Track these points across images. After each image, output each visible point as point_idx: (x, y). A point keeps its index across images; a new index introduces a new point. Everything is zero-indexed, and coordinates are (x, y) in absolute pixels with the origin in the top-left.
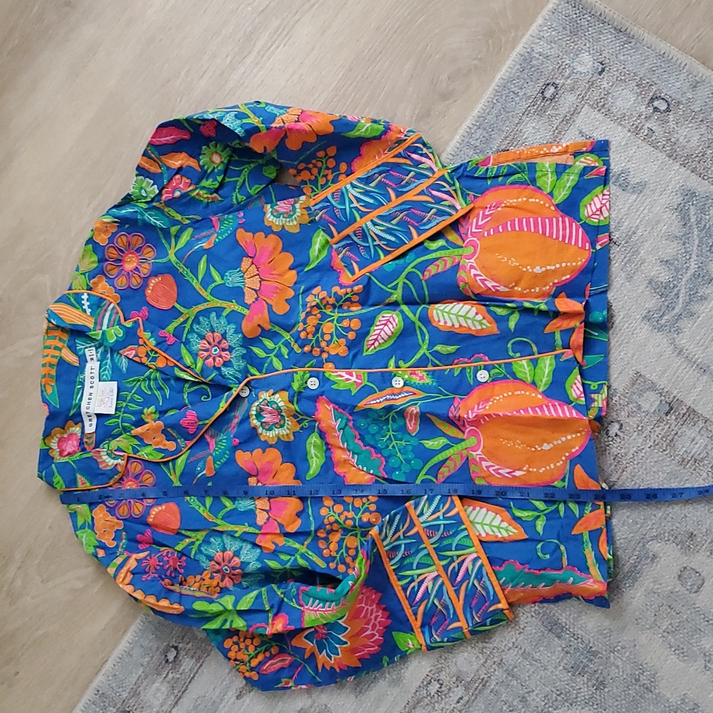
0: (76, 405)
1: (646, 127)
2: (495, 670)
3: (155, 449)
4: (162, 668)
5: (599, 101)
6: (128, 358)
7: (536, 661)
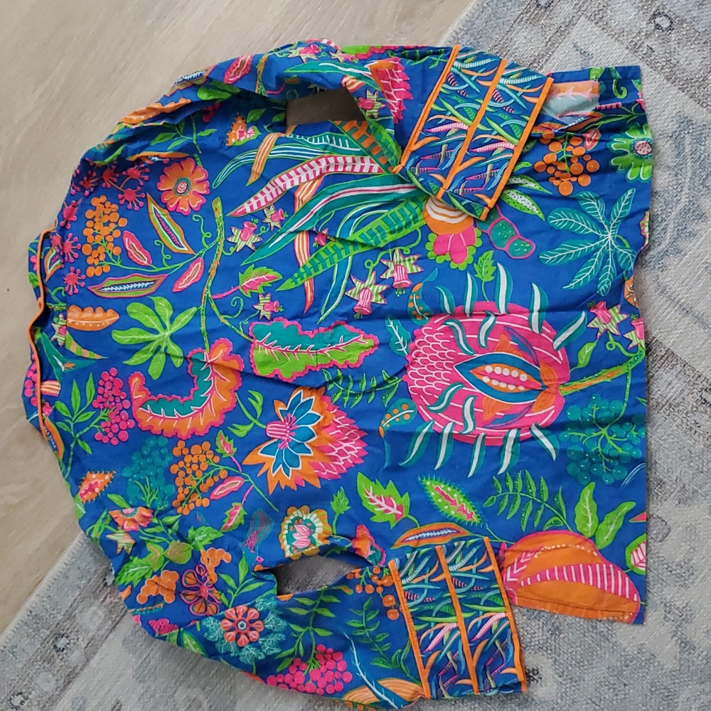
1: (646, 44)
4: (100, 591)
5: (597, 13)
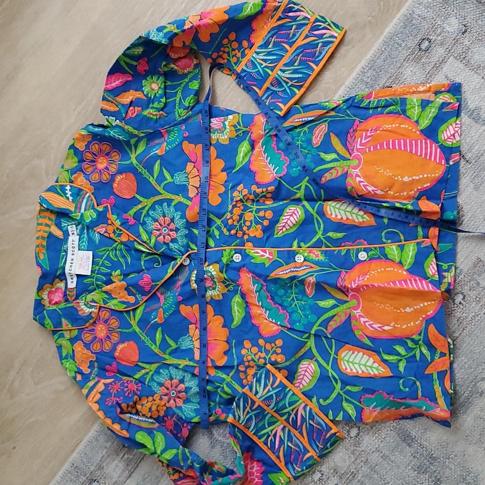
0: (61, 268)
2: (362, 467)
3: (120, 302)
4: (121, 450)
5: (461, 54)
6: (100, 234)
7: (392, 462)
